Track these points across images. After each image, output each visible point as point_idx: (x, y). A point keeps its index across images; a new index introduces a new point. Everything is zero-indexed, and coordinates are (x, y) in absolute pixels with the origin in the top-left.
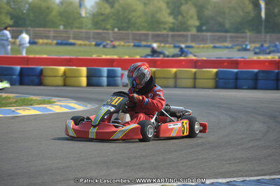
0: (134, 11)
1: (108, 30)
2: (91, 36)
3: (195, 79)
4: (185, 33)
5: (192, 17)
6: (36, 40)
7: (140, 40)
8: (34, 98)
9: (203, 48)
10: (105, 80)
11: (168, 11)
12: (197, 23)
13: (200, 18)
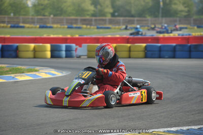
0: (65, 2)
1: (46, 16)
2: (36, 21)
3: (130, 51)
4: (104, 18)
5: (107, 6)
7: (72, 23)
9: (118, 28)
10: (64, 53)
11: (90, 2)
12: (111, 11)
13: (113, 7)
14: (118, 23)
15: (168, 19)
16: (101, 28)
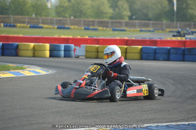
0: (85, 4)
1: (66, 17)
2: (55, 22)
3: (126, 52)
4: (120, 21)
5: (125, 9)
6: (16, 24)
7: (89, 25)
8: (11, 65)
9: (133, 31)
11: (109, 5)
12: (129, 14)
13: (131, 11)
14: (134, 26)
15: (183, 23)
16: (117, 30)
